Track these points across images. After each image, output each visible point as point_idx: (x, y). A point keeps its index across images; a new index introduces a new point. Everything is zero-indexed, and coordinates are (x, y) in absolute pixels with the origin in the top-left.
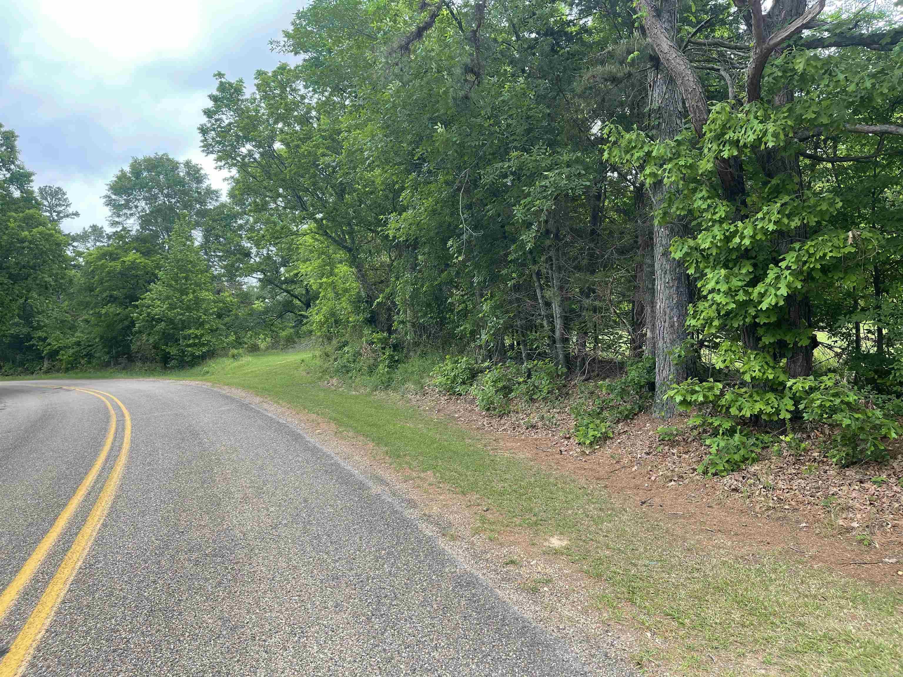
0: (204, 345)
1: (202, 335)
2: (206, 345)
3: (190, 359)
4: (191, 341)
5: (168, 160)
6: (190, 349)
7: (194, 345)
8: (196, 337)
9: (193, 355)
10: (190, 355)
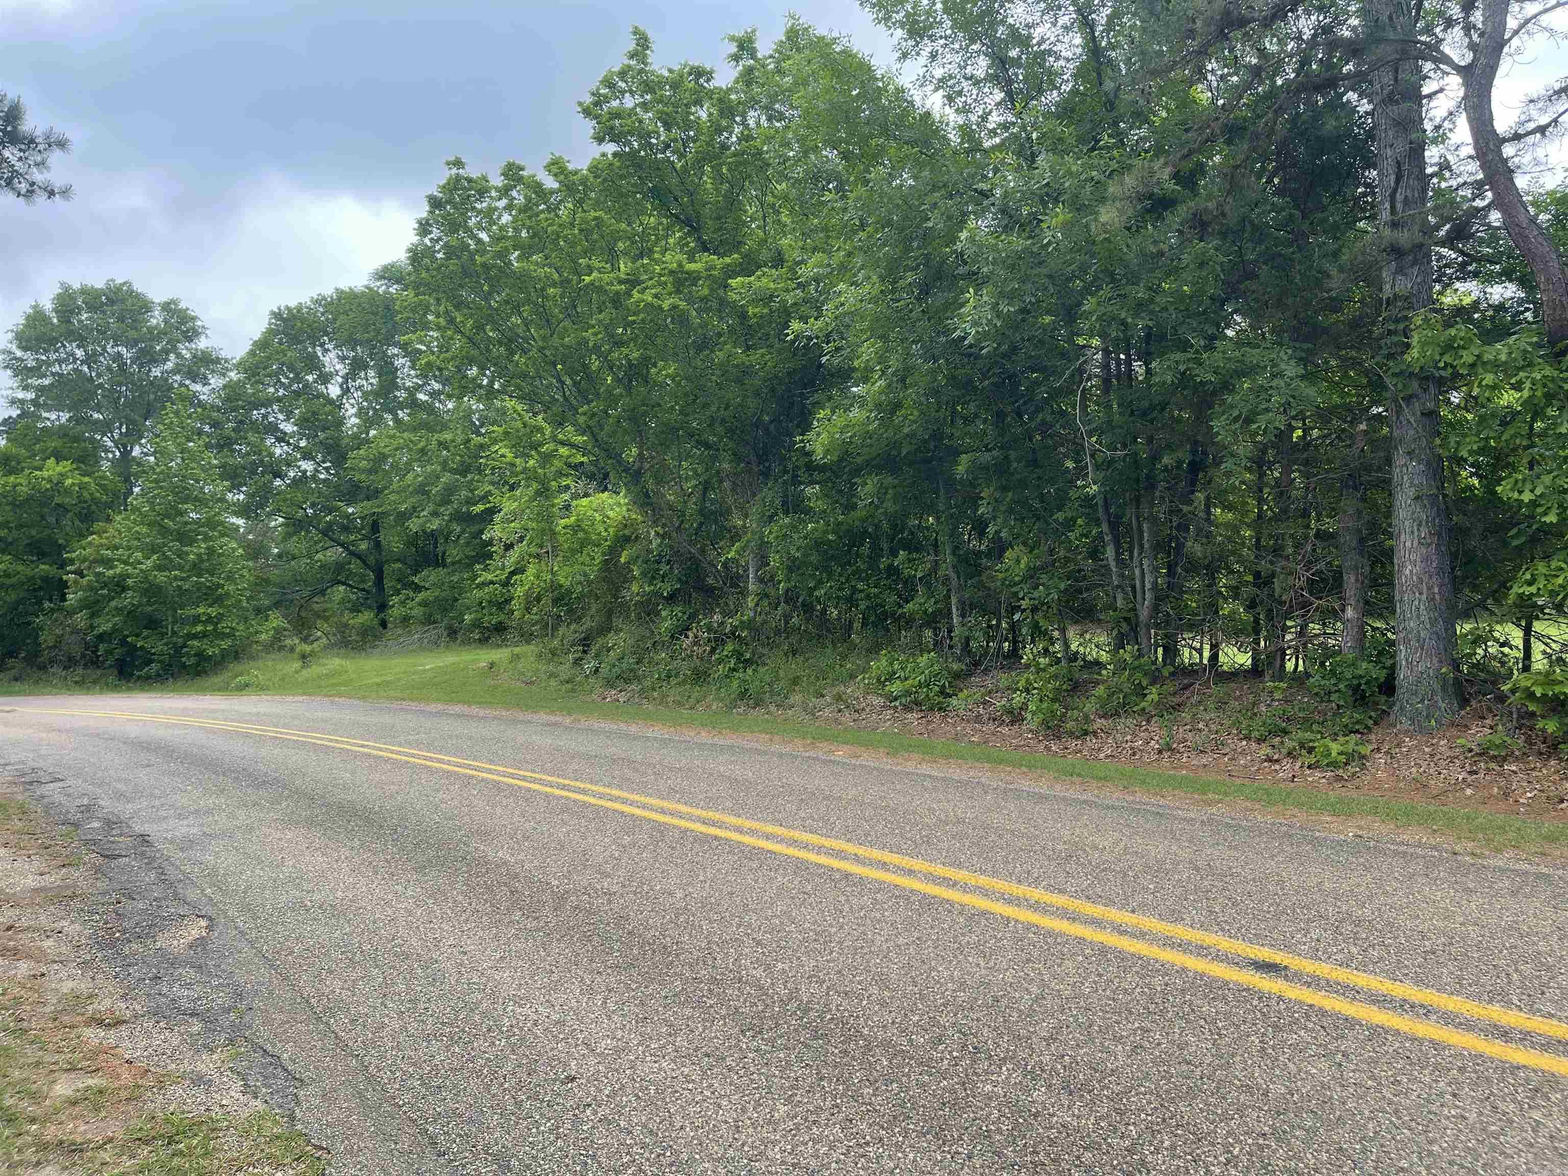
0: (224, 636)
1: (220, 617)
2: (228, 636)
3: (193, 660)
4: (199, 628)
5: (131, 292)
6: (195, 643)
7: (204, 635)
8: (210, 619)
9: (200, 655)
10: (195, 655)
